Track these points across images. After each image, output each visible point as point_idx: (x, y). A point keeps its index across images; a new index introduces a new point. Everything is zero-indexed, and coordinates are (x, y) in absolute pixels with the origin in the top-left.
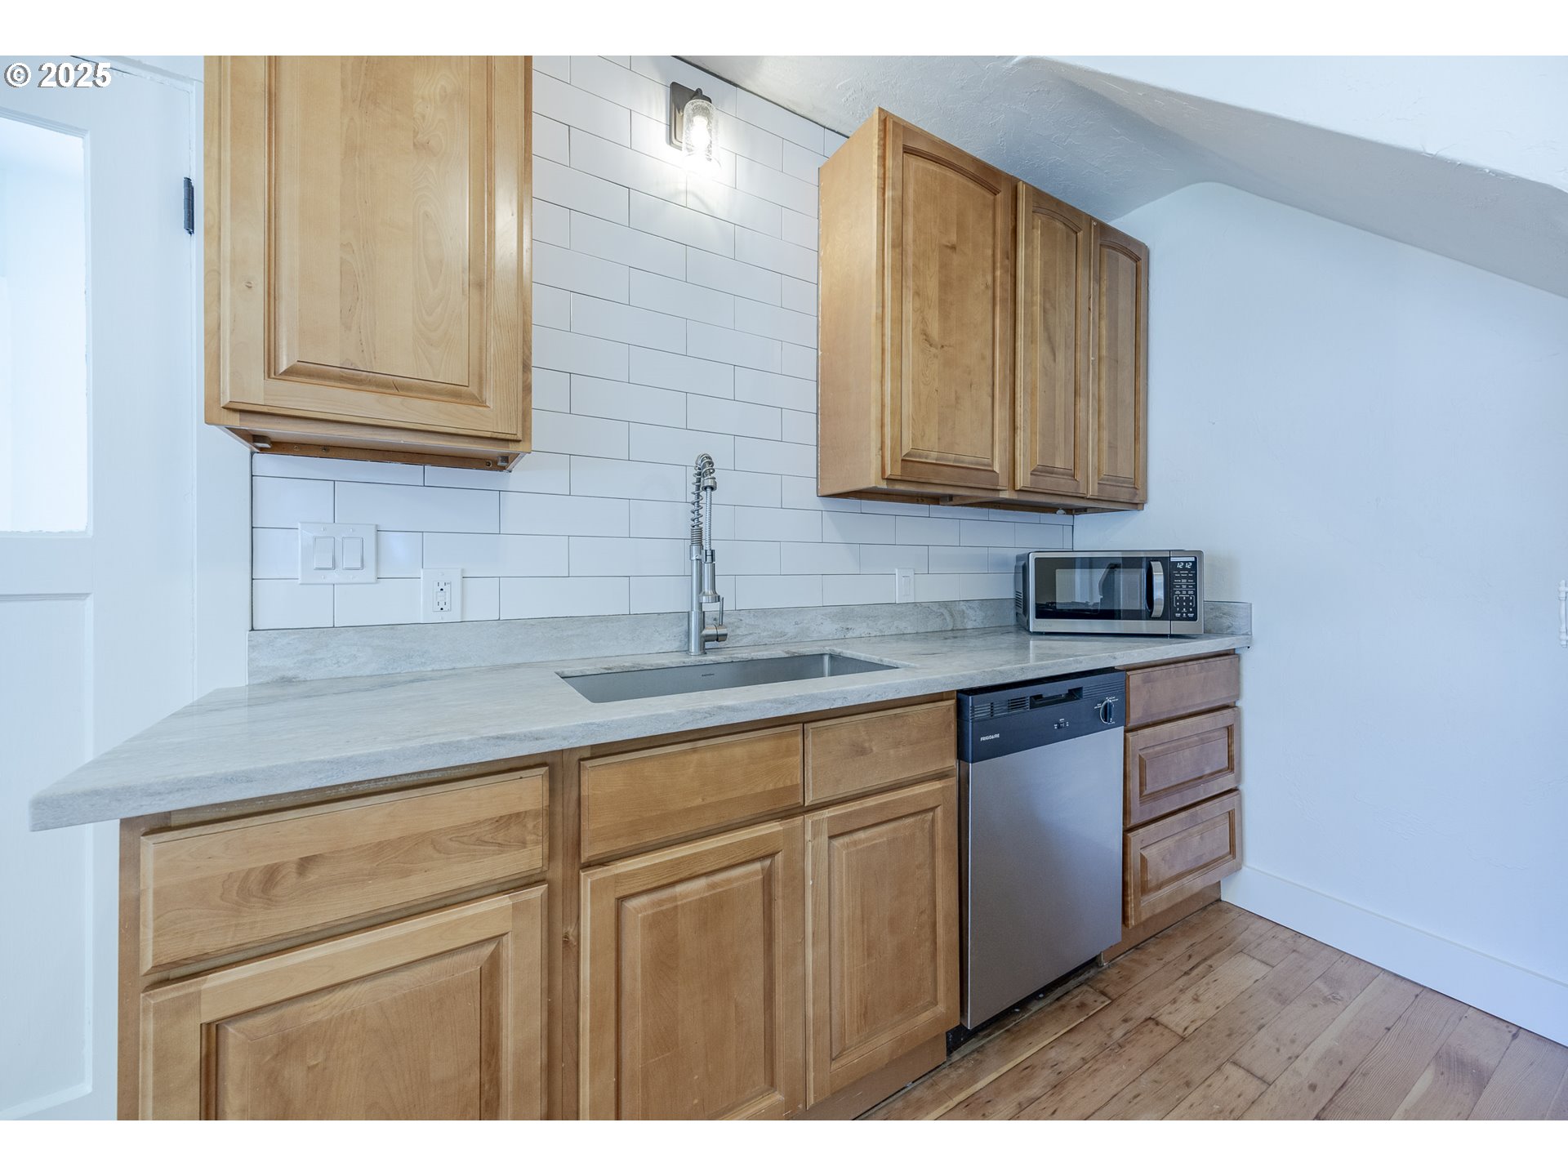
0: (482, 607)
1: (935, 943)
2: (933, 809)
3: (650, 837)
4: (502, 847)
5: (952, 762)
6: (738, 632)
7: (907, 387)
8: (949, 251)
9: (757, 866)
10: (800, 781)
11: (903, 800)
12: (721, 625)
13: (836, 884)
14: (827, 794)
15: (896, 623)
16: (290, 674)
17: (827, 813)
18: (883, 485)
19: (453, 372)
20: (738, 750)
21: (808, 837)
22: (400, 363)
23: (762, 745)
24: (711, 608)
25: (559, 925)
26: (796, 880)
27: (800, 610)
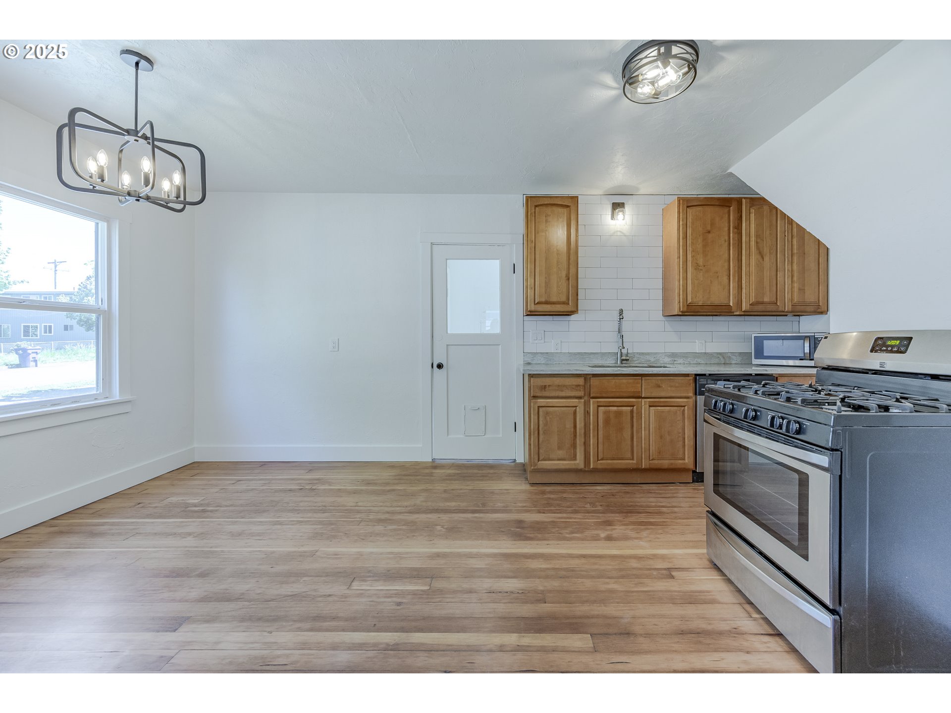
0: (565, 350)
1: (684, 442)
2: (684, 406)
3: (604, 395)
4: (577, 390)
5: (691, 394)
6: (634, 359)
7: (689, 282)
8: (707, 234)
9: (629, 408)
10: (640, 390)
11: (674, 402)
12: (627, 356)
13: (651, 419)
14: (648, 395)
15: (696, 360)
16: (530, 362)
17: (648, 400)
18: (681, 314)
19: (563, 298)
20: (624, 380)
21: (643, 404)
22: (554, 299)
23: (630, 380)
24: (624, 351)
25: (586, 408)
26: (639, 414)
27: (656, 353)
